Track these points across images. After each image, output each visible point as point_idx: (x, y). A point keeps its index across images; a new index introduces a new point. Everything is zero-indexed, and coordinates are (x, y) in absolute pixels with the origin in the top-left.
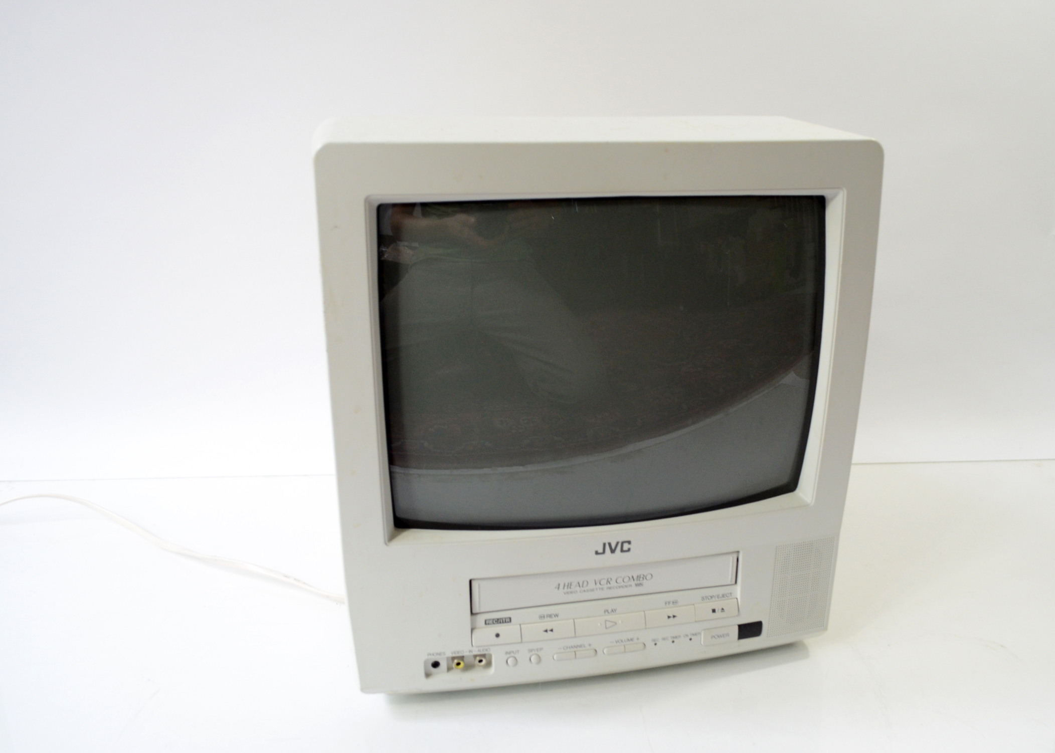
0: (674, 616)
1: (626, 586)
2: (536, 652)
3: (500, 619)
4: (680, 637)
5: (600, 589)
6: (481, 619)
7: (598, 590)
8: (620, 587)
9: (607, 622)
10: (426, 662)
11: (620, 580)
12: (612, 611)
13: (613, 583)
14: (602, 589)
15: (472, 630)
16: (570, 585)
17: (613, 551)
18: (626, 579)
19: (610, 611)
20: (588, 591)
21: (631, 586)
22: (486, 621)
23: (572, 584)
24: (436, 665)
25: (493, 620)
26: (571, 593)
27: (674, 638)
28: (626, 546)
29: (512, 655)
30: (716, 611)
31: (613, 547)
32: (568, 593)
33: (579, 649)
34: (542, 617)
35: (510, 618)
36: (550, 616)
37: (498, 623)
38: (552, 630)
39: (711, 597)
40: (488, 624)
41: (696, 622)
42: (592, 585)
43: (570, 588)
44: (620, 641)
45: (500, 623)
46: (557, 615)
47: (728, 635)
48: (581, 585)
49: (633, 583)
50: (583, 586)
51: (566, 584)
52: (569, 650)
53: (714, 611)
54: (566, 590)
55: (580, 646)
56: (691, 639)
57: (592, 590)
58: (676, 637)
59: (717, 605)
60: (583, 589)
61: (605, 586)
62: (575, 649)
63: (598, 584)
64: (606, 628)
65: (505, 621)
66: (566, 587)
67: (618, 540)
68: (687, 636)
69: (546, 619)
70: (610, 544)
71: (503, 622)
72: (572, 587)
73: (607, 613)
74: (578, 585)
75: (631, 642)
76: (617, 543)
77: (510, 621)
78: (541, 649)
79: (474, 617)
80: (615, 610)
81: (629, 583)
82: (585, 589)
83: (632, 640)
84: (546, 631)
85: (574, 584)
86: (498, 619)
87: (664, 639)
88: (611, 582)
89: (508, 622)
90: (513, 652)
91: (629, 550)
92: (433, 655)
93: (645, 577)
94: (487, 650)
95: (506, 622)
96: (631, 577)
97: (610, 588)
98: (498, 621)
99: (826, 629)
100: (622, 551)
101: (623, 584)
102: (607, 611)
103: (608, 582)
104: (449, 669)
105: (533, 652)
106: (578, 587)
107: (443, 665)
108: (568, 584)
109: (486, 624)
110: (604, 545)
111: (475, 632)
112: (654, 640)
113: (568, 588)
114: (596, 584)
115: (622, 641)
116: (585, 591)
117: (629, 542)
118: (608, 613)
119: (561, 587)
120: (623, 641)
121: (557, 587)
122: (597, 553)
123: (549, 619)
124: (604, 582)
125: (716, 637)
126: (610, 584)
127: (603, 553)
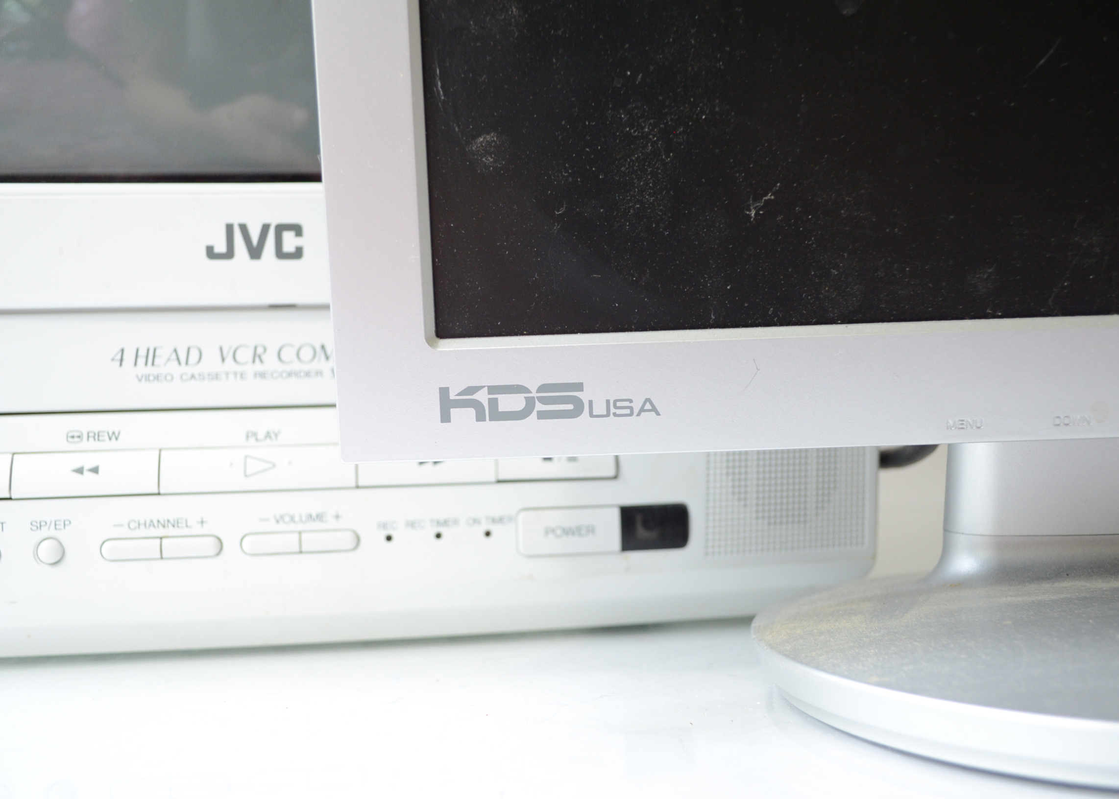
1: (307, 374)
2: (52, 532)
4: (456, 522)
5: (235, 374)
7: (231, 376)
8: (290, 374)
9: (249, 460)
11: (288, 354)
12: (268, 435)
13: (270, 362)
14: (242, 376)
16: (151, 356)
17: (255, 252)
18: (307, 354)
19: (261, 436)
20: (202, 377)
21: (319, 373)
23: (157, 353)
26: (157, 378)
27: (438, 523)
28: (290, 242)
31: (255, 238)
32: (147, 378)
33: (171, 531)
36: (97, 436)
38: (95, 470)
41: (499, 481)
42: (211, 362)
43: (153, 364)
44: (287, 519)
46: (114, 436)
47: (591, 530)
48: (183, 359)
49: (325, 366)
50: (187, 363)
51: (143, 353)
52: (142, 532)
54: (142, 369)
55: (176, 524)
56: (488, 534)
57: (216, 377)
58: (446, 523)
60: (189, 370)
61: (251, 369)
62: (160, 531)
63: (229, 359)
64: (246, 476)
66: (141, 361)
67: (267, 221)
68: (476, 521)
69: (85, 444)
70: (244, 228)
72: (157, 361)
73: (252, 440)
74: (174, 356)
75: (317, 525)
76: (265, 228)
78: (66, 523)
80: (276, 435)
81: (314, 366)
82: (196, 370)
83: (320, 517)
84: (80, 471)
85: (164, 354)
87: (411, 524)
88: (264, 357)
91: (298, 254)
96: (318, 348)
97: (263, 375)
101: (296, 366)
102: (255, 434)
103: (257, 357)
105: (45, 532)
106: (176, 363)
108: (148, 350)
110: (229, 228)
112: (383, 526)
113: (146, 364)
114: (223, 360)
115: (292, 519)
116: (193, 376)
117: (298, 230)
118: (257, 440)
119: (129, 357)
120: (297, 519)
121: (119, 357)
122: (211, 253)
123: (92, 444)
124: (245, 355)
125: (559, 532)
126: (261, 361)
127: (229, 254)
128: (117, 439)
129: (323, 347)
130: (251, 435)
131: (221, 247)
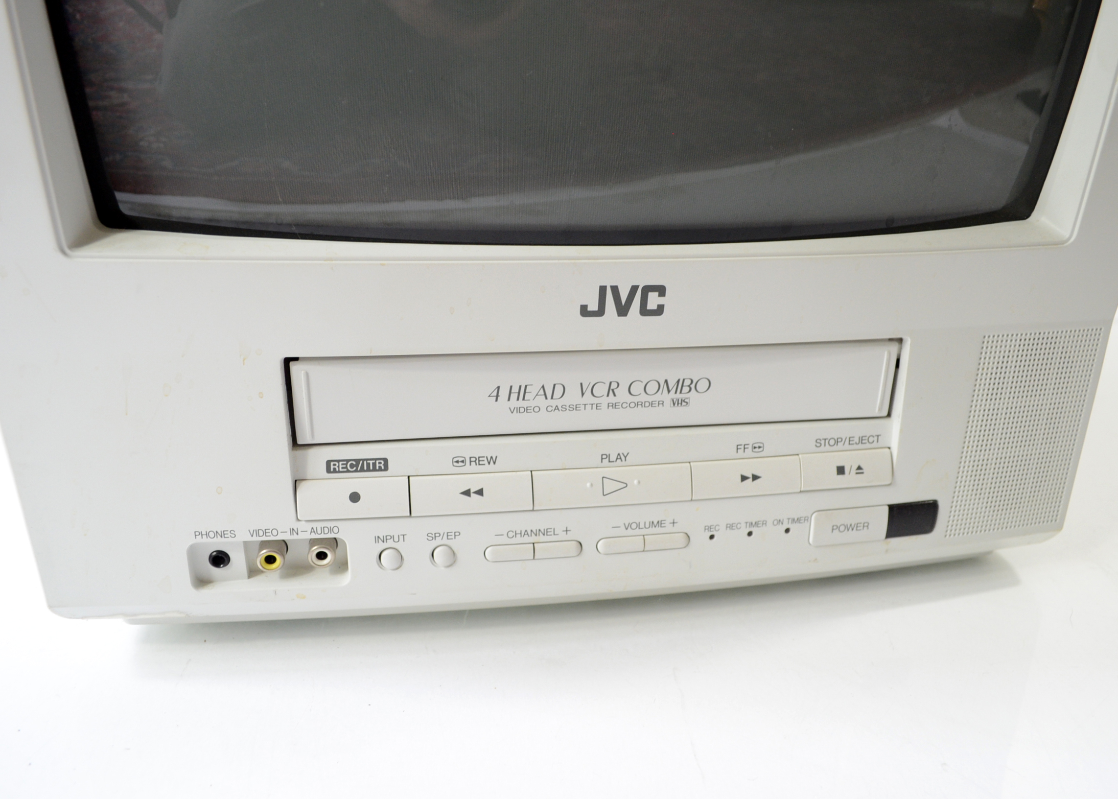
0: (755, 478)
1: (651, 404)
2: (445, 541)
3: (363, 460)
4: (764, 523)
5: (592, 405)
6: (317, 459)
7: (589, 407)
8: (637, 405)
9: (606, 482)
10: (192, 552)
11: (637, 388)
12: (620, 458)
13: (622, 394)
14: (598, 407)
15: (296, 483)
16: (522, 393)
17: (623, 310)
18: (652, 388)
19: (613, 458)
20: (564, 408)
21: (661, 403)
22: (328, 463)
23: (528, 389)
24: (220, 559)
25: (348, 461)
26: (526, 410)
27: (751, 525)
28: (653, 300)
29: (390, 543)
30: (847, 470)
31: (624, 298)
32: (518, 410)
33: (542, 538)
34: (459, 461)
35: (386, 461)
36: (478, 461)
37: (356, 471)
38: (480, 492)
39: (837, 442)
40: (335, 471)
41: (801, 492)
42: (573, 396)
43: (524, 398)
44: (634, 526)
45: (362, 470)
46: (492, 460)
47: (866, 525)
48: (549, 395)
49: (667, 397)
50: (552, 398)
51: (515, 389)
52: (519, 539)
53: (841, 470)
54: (514, 402)
55: (546, 533)
56: (787, 531)
57: (576, 408)
58: (756, 524)
59: (849, 460)
60: (554, 403)
61: (605, 401)
62: (533, 539)
63: (588, 393)
64: (604, 495)
65: (374, 464)
66: (514, 396)
67: (636, 283)
68: (780, 522)
69: (468, 468)
70: (615, 289)
71: (368, 470)
72: (527, 396)
73: (606, 461)
74: (542, 392)
75: (658, 530)
76: (634, 289)
77: (386, 468)
78: (457, 534)
79: (300, 452)
80: (626, 458)
81: (658, 397)
82: (560, 403)
83: (660, 524)
84: (467, 493)
85: (533, 390)
86: (357, 461)
87: (730, 527)
88: (617, 392)
89: (380, 469)
90: (392, 537)
91: (660, 310)
92: (207, 535)
93: (693, 385)
94: (331, 530)
95: (374, 470)
96: (662, 383)
97: (614, 406)
98: (357, 466)
99: (1060, 527)
100: (644, 311)
101: (643, 398)
102: (608, 456)
103: (611, 391)
104: (253, 572)
105: (439, 541)
106: (543, 397)
107: (238, 559)
108: (520, 387)
109: (328, 470)
110: (603, 290)
111: (302, 488)
112: (709, 528)
113: (518, 399)
114: (583, 394)
115: (638, 526)
116: (557, 408)
117: (661, 290)
118: (610, 461)
119: (504, 393)
120: (642, 526)
121: (495, 394)
122: (585, 311)
123: (474, 467)
124: (602, 390)
125: (842, 528)
126: (615, 395)
127: (600, 312)
128: (494, 463)
129: (666, 381)
130: (605, 457)
131: (593, 306)
